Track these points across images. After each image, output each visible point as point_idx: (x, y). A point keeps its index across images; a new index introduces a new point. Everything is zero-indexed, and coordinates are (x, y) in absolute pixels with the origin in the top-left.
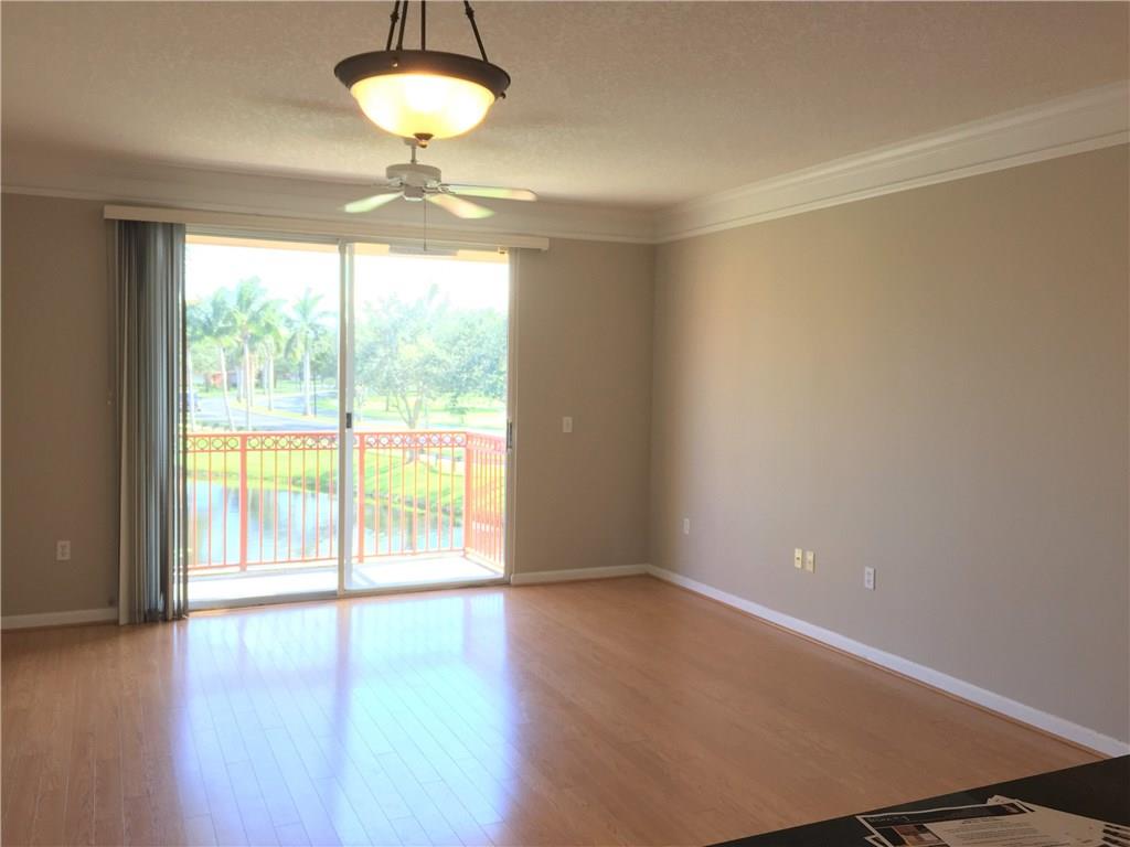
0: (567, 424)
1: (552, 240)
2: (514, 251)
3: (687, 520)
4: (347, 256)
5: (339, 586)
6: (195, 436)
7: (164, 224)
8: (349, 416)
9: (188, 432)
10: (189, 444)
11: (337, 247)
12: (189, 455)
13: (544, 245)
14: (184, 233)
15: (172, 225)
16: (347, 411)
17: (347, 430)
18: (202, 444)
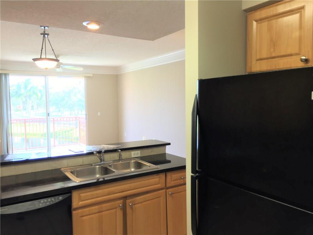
0: (99, 114)
1: (93, 74)
2: (85, 77)
3: (125, 133)
4: (46, 79)
6: (13, 120)
7: (4, 74)
8: (49, 114)
9: (12, 119)
10: (12, 121)
11: (44, 77)
12: (12, 125)
13: (91, 75)
14: (9, 75)
15: (6, 74)
16: (48, 113)
17: (48, 117)
18: (15, 122)
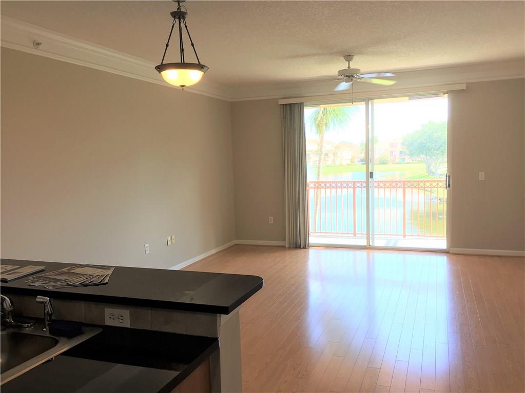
1: (468, 84)
2: (450, 92)
4: (370, 106)
5: (367, 244)
8: (372, 174)
11: (364, 102)
13: (464, 87)
14: (304, 106)
15: (300, 103)
16: (370, 171)
17: (370, 180)
